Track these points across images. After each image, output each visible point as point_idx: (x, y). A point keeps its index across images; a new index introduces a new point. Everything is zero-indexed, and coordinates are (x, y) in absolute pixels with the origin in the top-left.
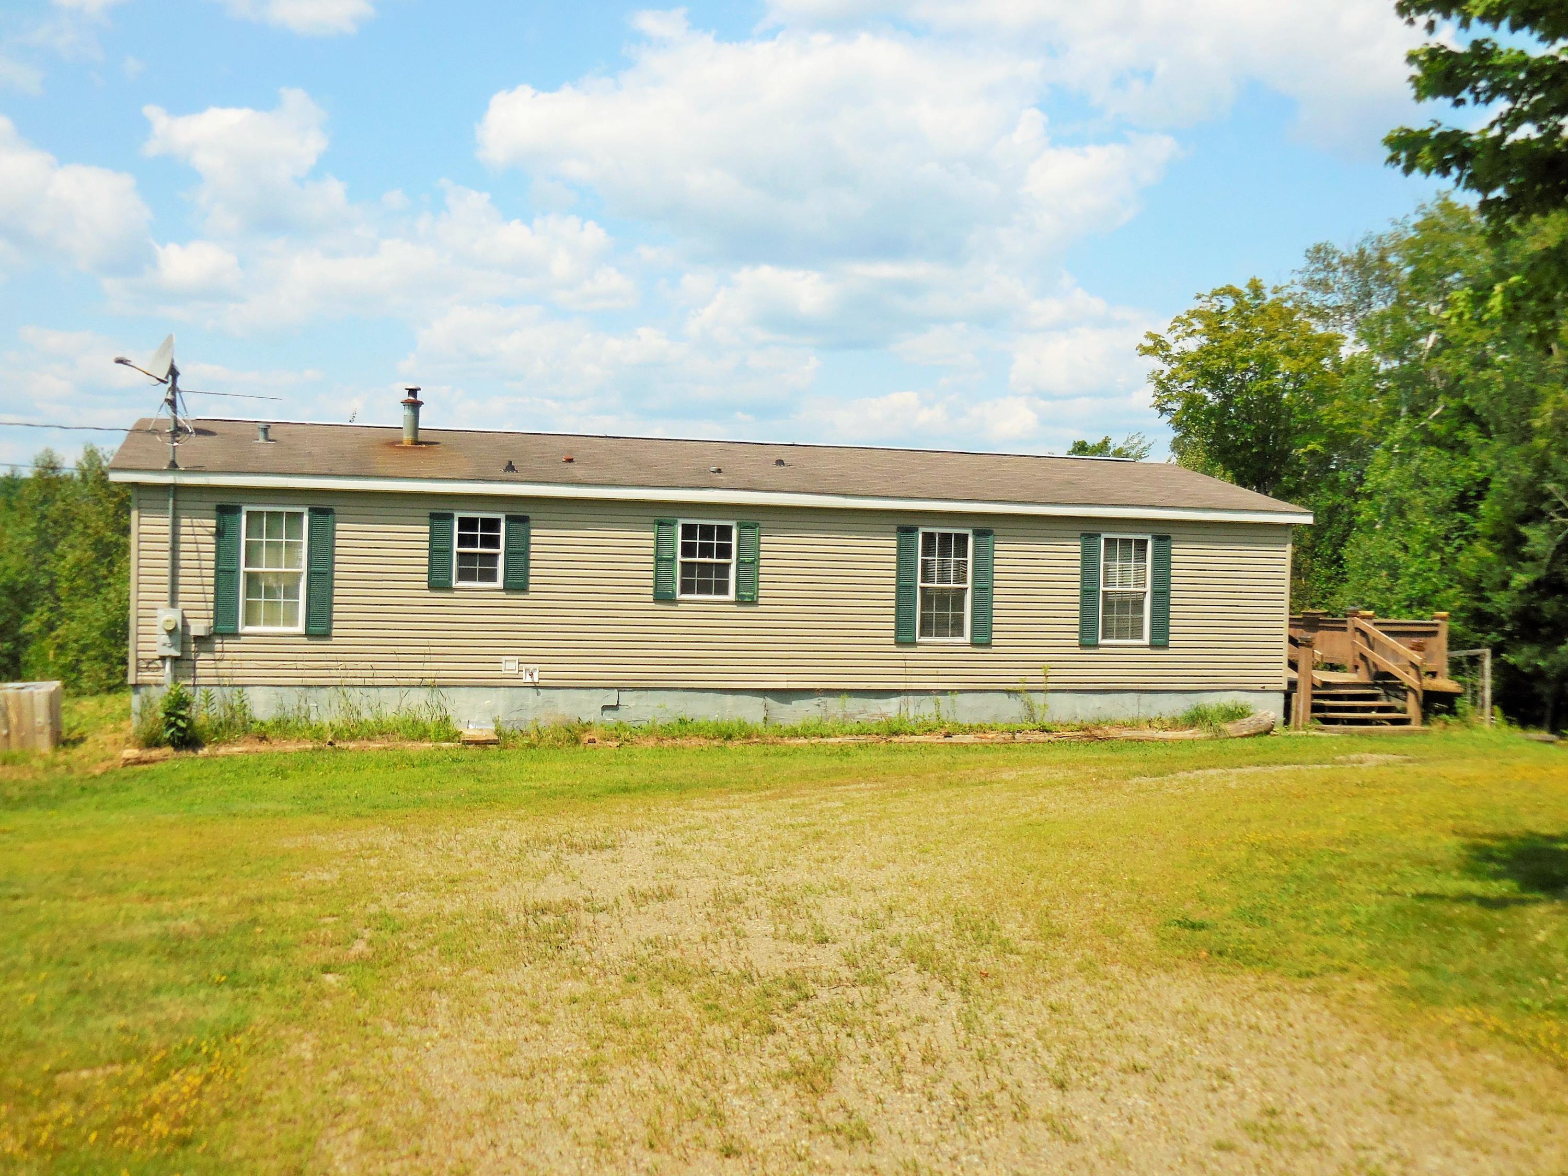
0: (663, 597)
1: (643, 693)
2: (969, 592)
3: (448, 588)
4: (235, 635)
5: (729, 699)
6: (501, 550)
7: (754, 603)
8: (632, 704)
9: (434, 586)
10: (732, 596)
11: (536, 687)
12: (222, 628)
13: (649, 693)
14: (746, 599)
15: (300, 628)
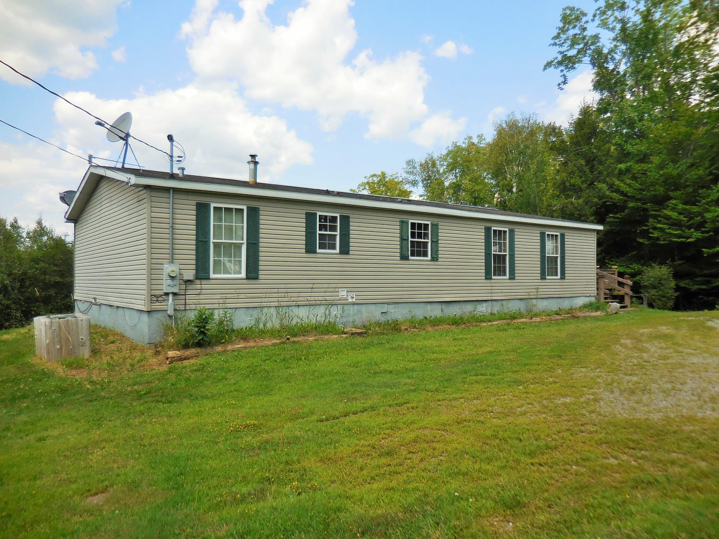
0: (404, 257)
1: (397, 305)
2: (508, 256)
3: (315, 252)
4: (208, 278)
5: (429, 306)
6: (338, 233)
7: (437, 260)
8: (393, 311)
9: (308, 251)
10: (429, 258)
11: (354, 304)
12: (201, 275)
13: (399, 305)
14: (435, 258)
15: (243, 275)
